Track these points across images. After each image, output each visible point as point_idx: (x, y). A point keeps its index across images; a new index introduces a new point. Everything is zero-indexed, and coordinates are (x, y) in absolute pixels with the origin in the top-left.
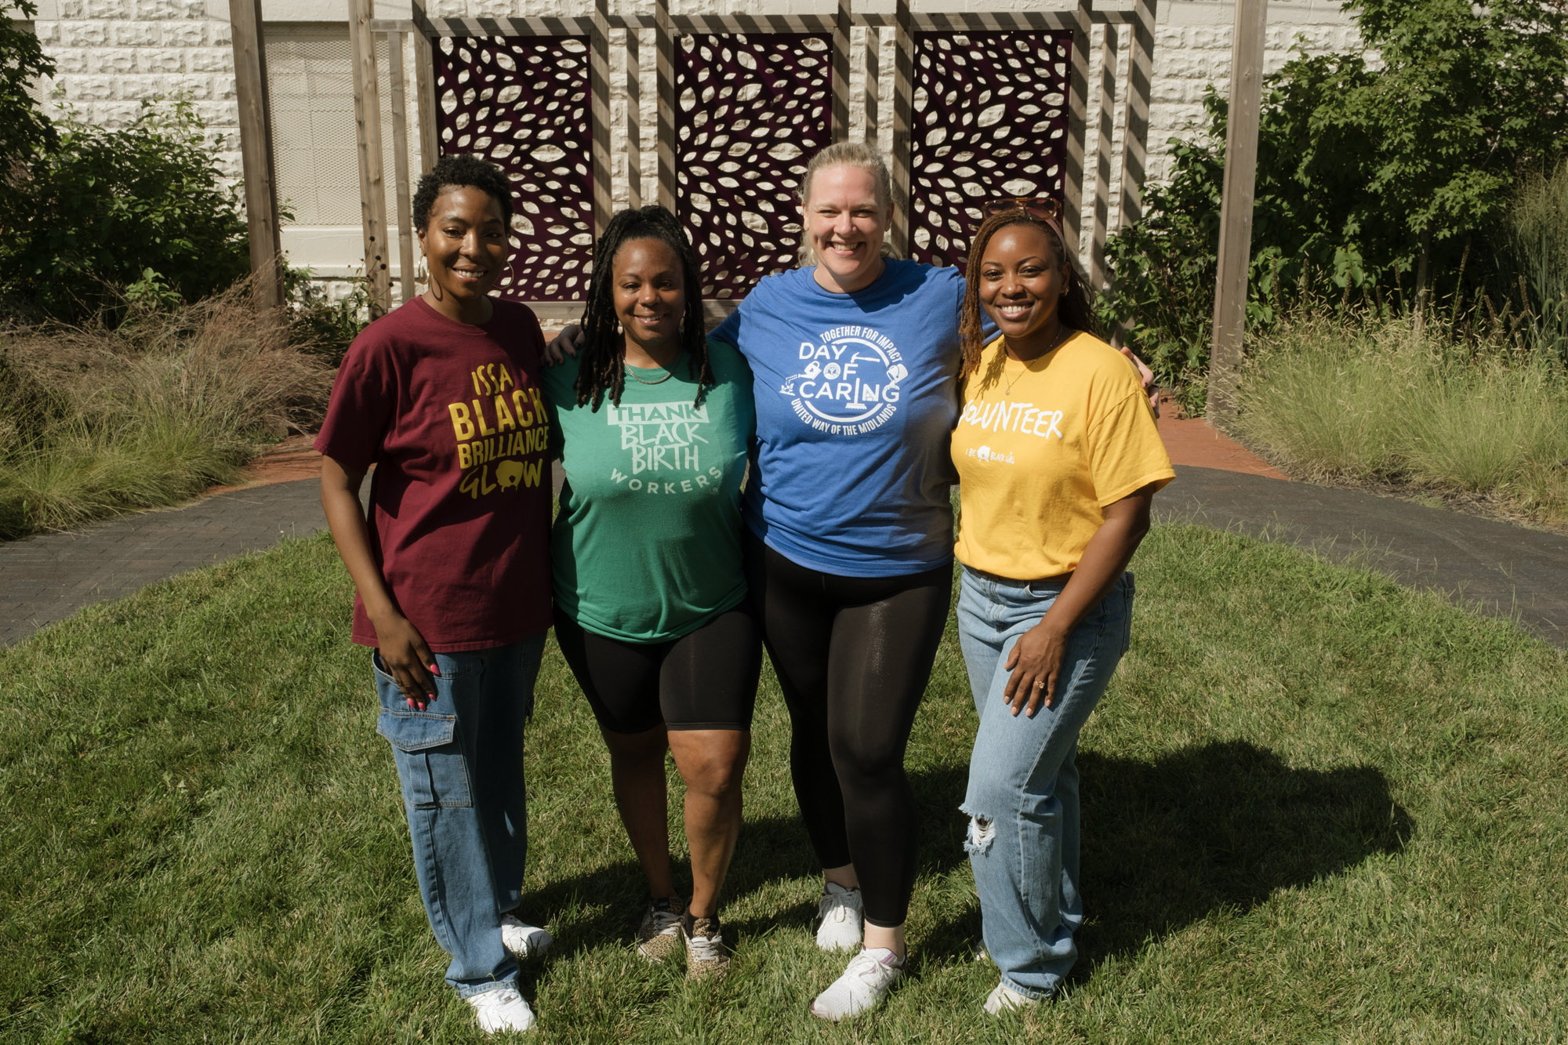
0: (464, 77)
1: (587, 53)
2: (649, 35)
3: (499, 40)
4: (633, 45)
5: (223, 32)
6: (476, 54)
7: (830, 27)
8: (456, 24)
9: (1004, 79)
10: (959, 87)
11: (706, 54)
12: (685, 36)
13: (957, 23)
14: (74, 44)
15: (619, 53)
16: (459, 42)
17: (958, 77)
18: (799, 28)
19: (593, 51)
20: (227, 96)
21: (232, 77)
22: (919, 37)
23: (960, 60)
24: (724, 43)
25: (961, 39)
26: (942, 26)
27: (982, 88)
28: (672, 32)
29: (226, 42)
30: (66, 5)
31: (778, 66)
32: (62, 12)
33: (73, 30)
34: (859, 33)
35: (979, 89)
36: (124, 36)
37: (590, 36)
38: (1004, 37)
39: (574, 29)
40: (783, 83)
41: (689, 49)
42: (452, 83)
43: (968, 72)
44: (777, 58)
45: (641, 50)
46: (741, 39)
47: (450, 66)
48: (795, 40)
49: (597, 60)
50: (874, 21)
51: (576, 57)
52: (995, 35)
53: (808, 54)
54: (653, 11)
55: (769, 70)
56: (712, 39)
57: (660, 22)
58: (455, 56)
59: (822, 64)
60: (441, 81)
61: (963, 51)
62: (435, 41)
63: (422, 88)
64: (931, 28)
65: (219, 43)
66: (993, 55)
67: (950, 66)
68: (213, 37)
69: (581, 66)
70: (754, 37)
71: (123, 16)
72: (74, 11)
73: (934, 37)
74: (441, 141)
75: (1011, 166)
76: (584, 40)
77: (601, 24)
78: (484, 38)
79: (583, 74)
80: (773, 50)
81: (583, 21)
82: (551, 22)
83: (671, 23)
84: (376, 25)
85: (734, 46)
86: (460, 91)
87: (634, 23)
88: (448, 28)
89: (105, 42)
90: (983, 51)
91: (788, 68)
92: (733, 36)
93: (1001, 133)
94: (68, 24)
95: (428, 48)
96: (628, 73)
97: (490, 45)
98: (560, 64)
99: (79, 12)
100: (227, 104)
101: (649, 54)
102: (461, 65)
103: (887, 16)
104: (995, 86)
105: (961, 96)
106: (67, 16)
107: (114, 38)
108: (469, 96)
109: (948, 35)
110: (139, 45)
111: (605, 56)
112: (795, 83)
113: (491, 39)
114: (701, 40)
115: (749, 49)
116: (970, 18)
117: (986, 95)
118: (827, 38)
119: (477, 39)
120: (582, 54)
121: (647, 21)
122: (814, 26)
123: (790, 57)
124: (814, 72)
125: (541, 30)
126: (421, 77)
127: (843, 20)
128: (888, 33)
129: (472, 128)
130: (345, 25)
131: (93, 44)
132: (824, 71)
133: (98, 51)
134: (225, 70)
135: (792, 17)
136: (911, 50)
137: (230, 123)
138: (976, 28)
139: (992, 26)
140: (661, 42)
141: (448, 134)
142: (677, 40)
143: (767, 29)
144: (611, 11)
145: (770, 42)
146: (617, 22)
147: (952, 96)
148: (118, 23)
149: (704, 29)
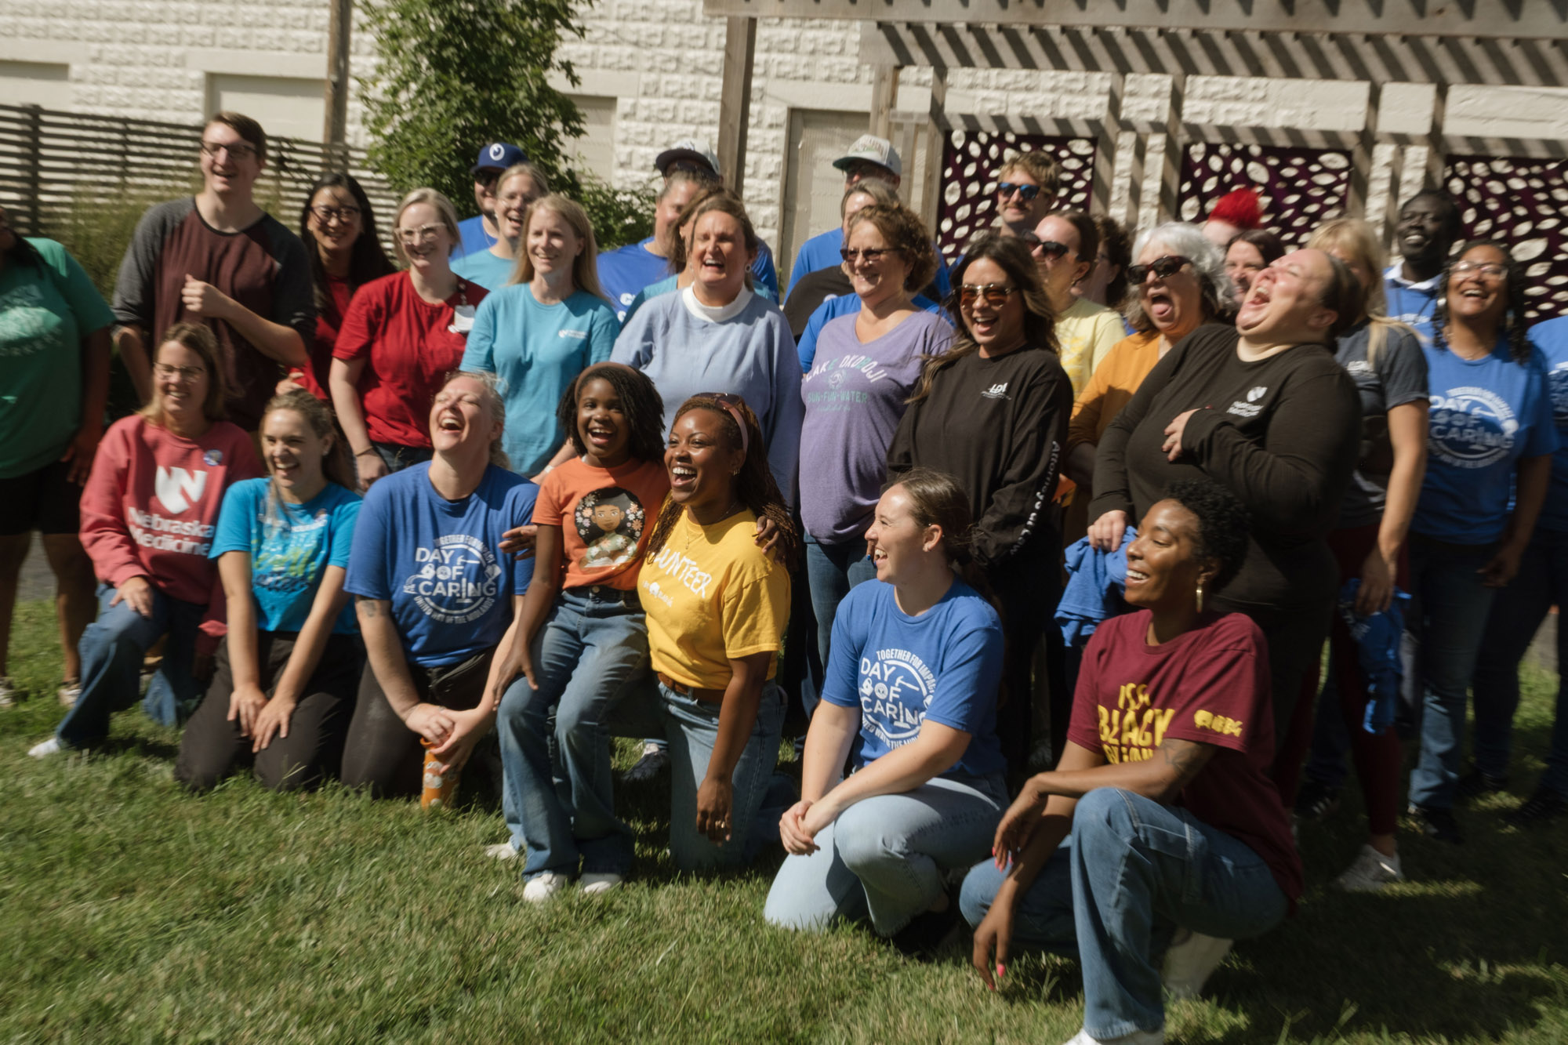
0: (970, 170)
1: (1093, 155)
2: (1157, 141)
3: (1010, 138)
4: (1140, 151)
5: (777, 116)
6: (985, 149)
7: (1352, 143)
8: (970, 120)
9: (1545, 210)
10: (1493, 215)
11: (1216, 163)
12: (1196, 143)
13: (1497, 147)
14: (647, 120)
15: (1125, 158)
16: (971, 136)
17: (1493, 206)
18: (1316, 143)
19: (1099, 153)
20: (770, 176)
21: (779, 158)
22: (1451, 160)
23: (1497, 187)
24: (1235, 154)
25: (1500, 167)
26: (1480, 151)
27: (1521, 220)
28: (1183, 138)
29: (778, 126)
30: (647, 85)
31: (1291, 181)
32: (641, 90)
33: (648, 107)
34: (1384, 152)
35: (1517, 220)
36: (691, 115)
37: (1099, 138)
38: (1552, 166)
39: (1083, 130)
40: (1293, 199)
41: (1198, 159)
42: (958, 175)
43: (1507, 201)
44: (1289, 172)
45: (1149, 156)
46: (1255, 150)
47: (959, 159)
48: (1312, 155)
49: (1102, 163)
50: (1402, 141)
51: (1082, 158)
52: (1542, 163)
53: (1325, 170)
54: (1165, 117)
55: (1280, 185)
56: (1224, 150)
57: (1171, 129)
58: (965, 150)
59: (1339, 182)
60: (949, 173)
61: (1503, 178)
62: (948, 134)
63: (929, 178)
64: (1466, 151)
65: (771, 126)
66: (1536, 184)
67: (1485, 193)
68: (767, 120)
69: (1085, 167)
70: (1269, 150)
71: (693, 97)
72: (651, 90)
73: (1470, 161)
74: (939, 231)
75: (1546, 306)
76: (1093, 142)
77: (1111, 129)
78: (995, 134)
79: (1087, 175)
80: (1285, 164)
81: (1093, 123)
82: (1063, 123)
83: (1182, 130)
84: (895, 115)
85: (1245, 156)
86: (965, 183)
87: (1144, 128)
88: (960, 122)
89: (673, 120)
90: (1527, 178)
91: (1301, 183)
92: (1246, 148)
93: (1536, 271)
94: (644, 101)
95: (940, 140)
96: (1132, 177)
97: (1001, 141)
98: (1065, 164)
99: (656, 90)
100: (769, 183)
101: (1156, 160)
102: (968, 159)
103: (1417, 137)
104: (1535, 217)
105: (1496, 227)
106: (645, 94)
107: (681, 115)
108: (973, 188)
109: (1488, 160)
110: (701, 123)
111: (1111, 159)
112: (1306, 200)
113: (1002, 136)
114: (1212, 150)
115: (1261, 160)
116: (1513, 143)
117: (1524, 228)
118: (1348, 154)
119: (989, 135)
120: (1087, 156)
121: (1157, 127)
122: (1334, 142)
123: (1304, 172)
124: (1329, 190)
125: (1051, 130)
126: (929, 167)
127: (1367, 139)
128: (1418, 155)
129: (970, 221)
130: (866, 115)
131: (663, 121)
132: (1340, 188)
133: (664, 127)
134: (773, 151)
135: (1312, 131)
136: (1441, 172)
137: (769, 202)
138: (1520, 154)
139: (1539, 153)
140: (1170, 148)
141: (946, 225)
142: (1187, 147)
143: (1282, 142)
144: (1123, 115)
145: (1285, 156)
146: (1127, 126)
147: (1485, 226)
148: (687, 103)
149: (1215, 138)
